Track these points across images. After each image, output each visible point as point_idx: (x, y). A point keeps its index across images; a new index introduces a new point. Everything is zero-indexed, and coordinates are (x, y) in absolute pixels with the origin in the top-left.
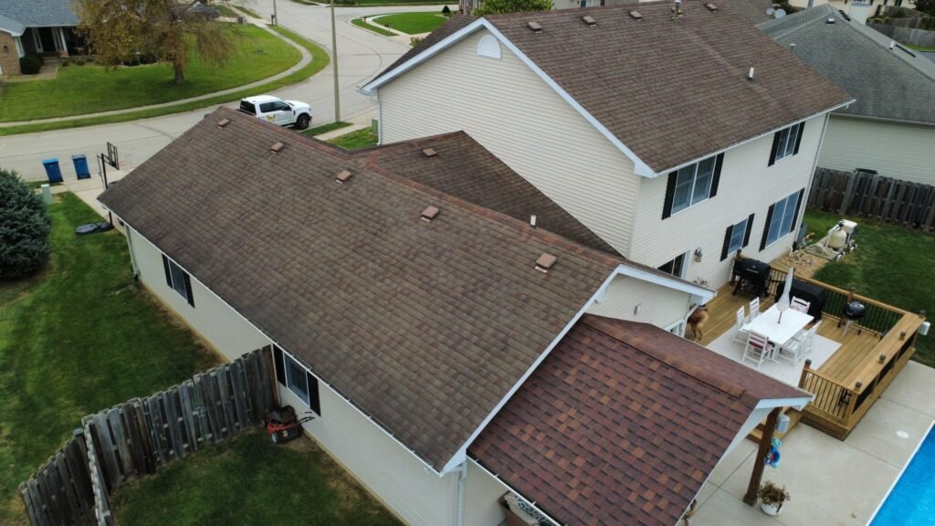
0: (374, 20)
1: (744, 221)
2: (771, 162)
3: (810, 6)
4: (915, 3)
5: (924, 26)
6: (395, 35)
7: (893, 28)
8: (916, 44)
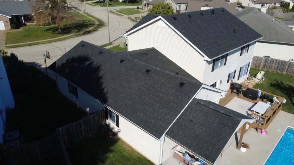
0: (116, 11)
1: (233, 72)
2: (241, 55)
3: (249, 5)
4: (280, 5)
5: (283, 12)
6: (123, 15)
7: (274, 12)
8: (280, 17)
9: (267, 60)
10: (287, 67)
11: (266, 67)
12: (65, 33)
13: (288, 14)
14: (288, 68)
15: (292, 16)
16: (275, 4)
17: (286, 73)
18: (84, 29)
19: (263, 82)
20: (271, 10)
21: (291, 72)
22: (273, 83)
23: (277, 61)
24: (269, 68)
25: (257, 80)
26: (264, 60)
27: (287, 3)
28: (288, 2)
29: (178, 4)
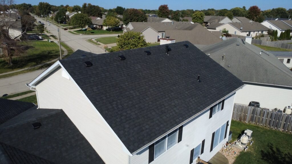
0: (95, 40)
1: (200, 144)
2: (211, 116)
3: (235, 33)
4: (267, 32)
5: (271, 40)
6: (100, 45)
7: (261, 41)
8: (269, 46)
9: (255, 110)
10: (283, 122)
11: (254, 120)
12: (17, 67)
13: (276, 43)
14: (285, 123)
15: (281, 45)
16: (262, 31)
17: (283, 130)
18: (44, 62)
19: (250, 148)
20: (258, 38)
21: (290, 128)
22: (265, 152)
23: (268, 113)
24: (258, 122)
25: (241, 147)
26: (251, 110)
27: (274, 31)
28: (276, 30)
29: (159, 32)
